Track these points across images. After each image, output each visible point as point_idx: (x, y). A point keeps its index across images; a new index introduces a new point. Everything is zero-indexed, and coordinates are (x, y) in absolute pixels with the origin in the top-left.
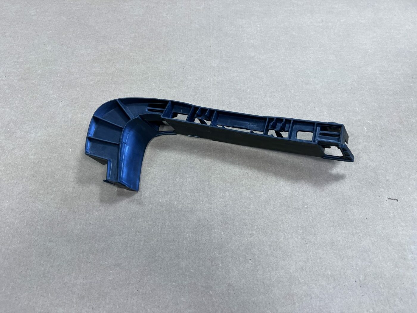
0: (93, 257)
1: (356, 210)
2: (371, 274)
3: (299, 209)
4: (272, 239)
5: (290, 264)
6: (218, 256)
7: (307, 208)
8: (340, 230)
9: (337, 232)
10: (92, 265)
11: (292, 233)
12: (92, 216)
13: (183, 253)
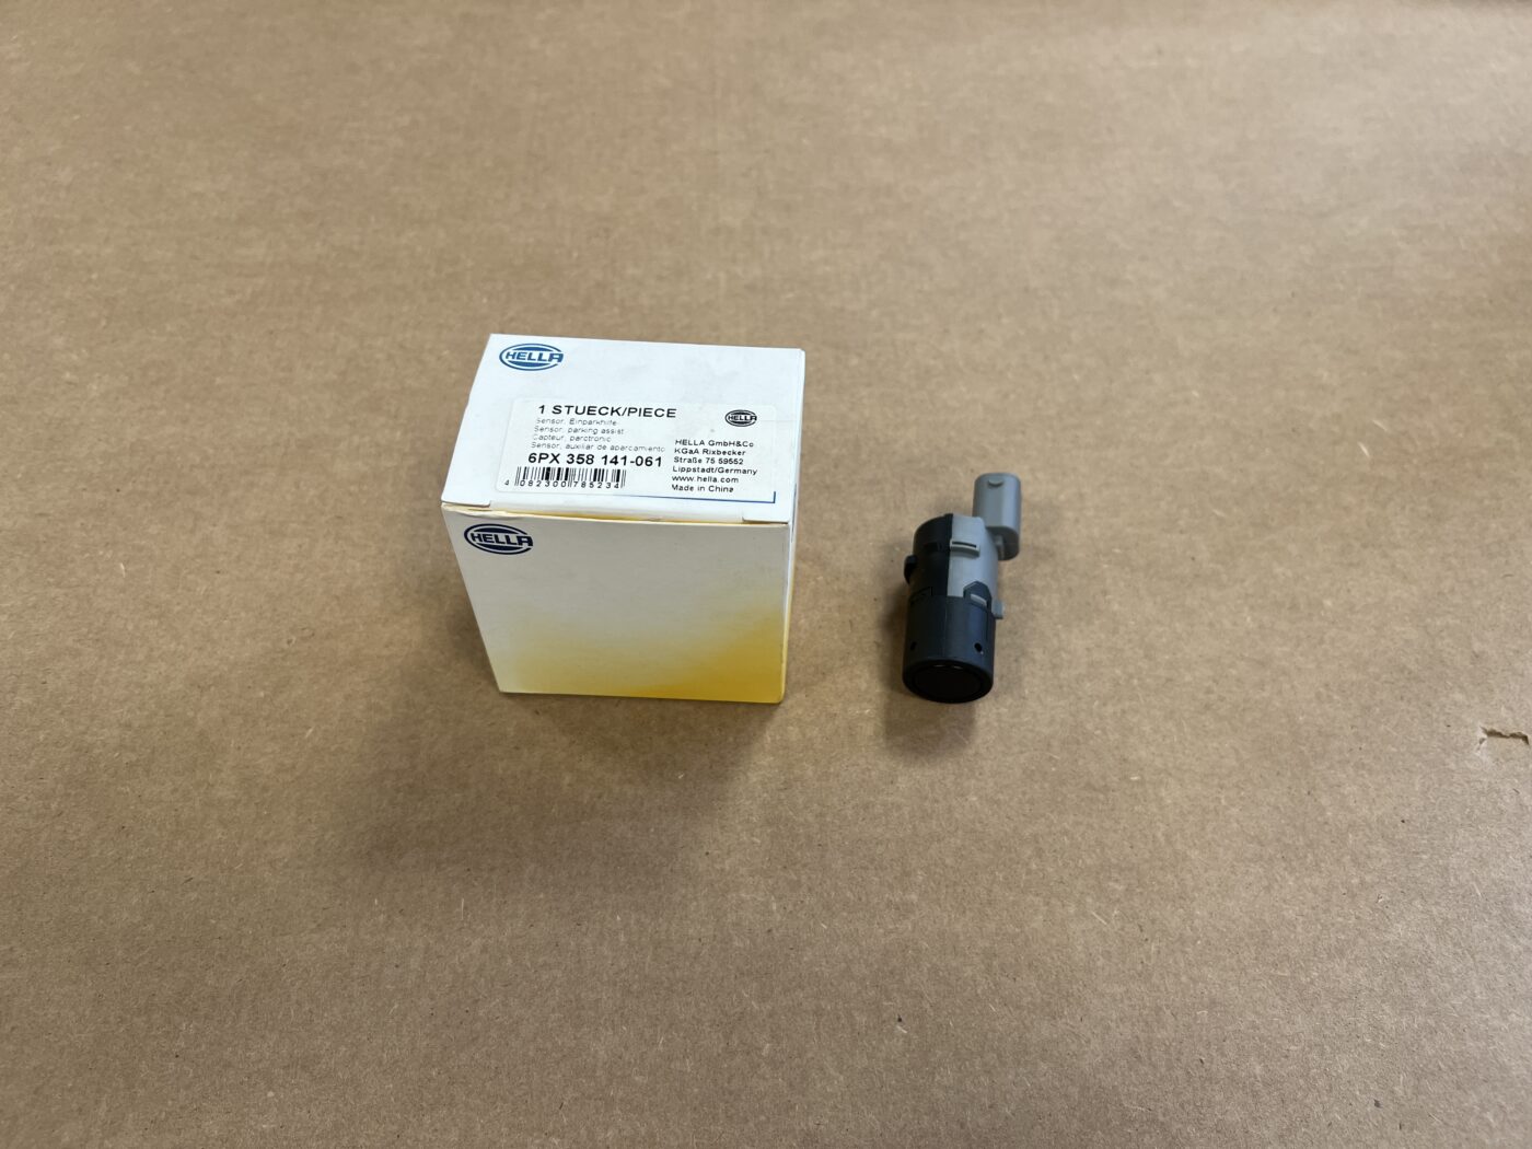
0: (192, 1032)
1: (1355, 788)
2: (1440, 1069)
3: (1106, 789)
4: (992, 927)
5: (1077, 1036)
6: (756, 1007)
7: (1141, 783)
8: (1290, 873)
9: (1281, 887)
10: (186, 1068)
11: (1082, 893)
12: (198, 846)
13: (597, 1001)
